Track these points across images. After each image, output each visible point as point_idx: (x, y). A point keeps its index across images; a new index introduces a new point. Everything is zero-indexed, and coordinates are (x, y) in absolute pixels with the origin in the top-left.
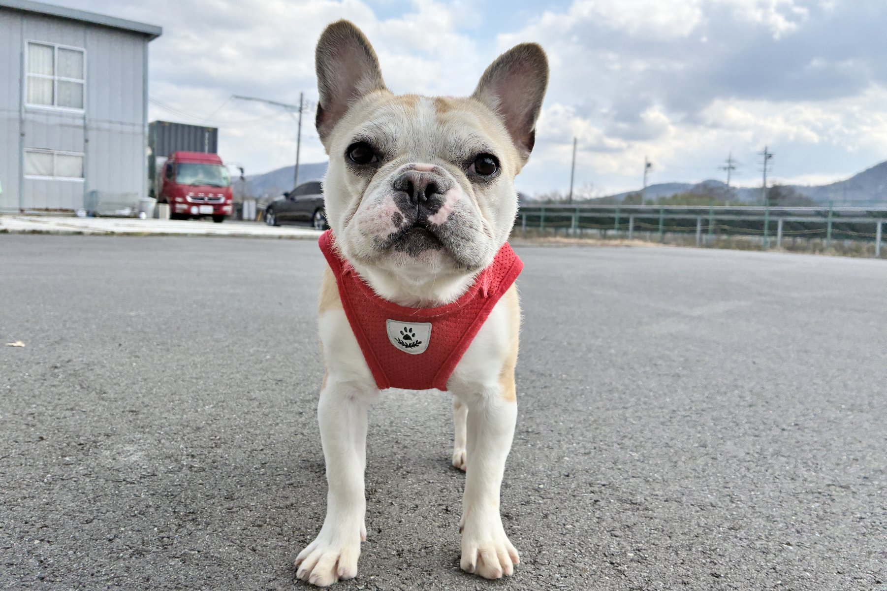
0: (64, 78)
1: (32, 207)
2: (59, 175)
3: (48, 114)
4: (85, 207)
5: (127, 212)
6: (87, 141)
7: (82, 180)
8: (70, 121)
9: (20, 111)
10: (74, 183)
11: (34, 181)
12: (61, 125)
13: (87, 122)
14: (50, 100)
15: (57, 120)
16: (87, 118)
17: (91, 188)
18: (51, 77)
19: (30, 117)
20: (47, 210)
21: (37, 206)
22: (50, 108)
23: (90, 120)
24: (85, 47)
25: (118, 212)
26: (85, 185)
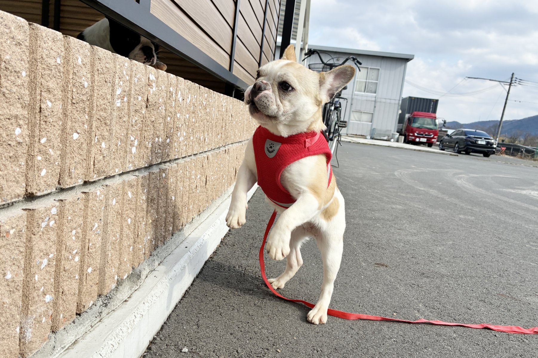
0: (370, 81)
1: (351, 133)
2: (363, 121)
3: (362, 96)
4: (370, 135)
5: (386, 138)
6: (375, 107)
7: (371, 123)
8: (370, 99)
9: (352, 95)
10: (368, 124)
11: (354, 123)
12: (367, 100)
13: (376, 99)
14: (364, 91)
15: (365, 98)
16: (377, 97)
17: (374, 127)
18: (366, 81)
19: (356, 97)
20: (356, 135)
21: (353, 134)
22: (363, 93)
23: (378, 98)
24: (381, 67)
25: (382, 138)
26: (372, 125)
